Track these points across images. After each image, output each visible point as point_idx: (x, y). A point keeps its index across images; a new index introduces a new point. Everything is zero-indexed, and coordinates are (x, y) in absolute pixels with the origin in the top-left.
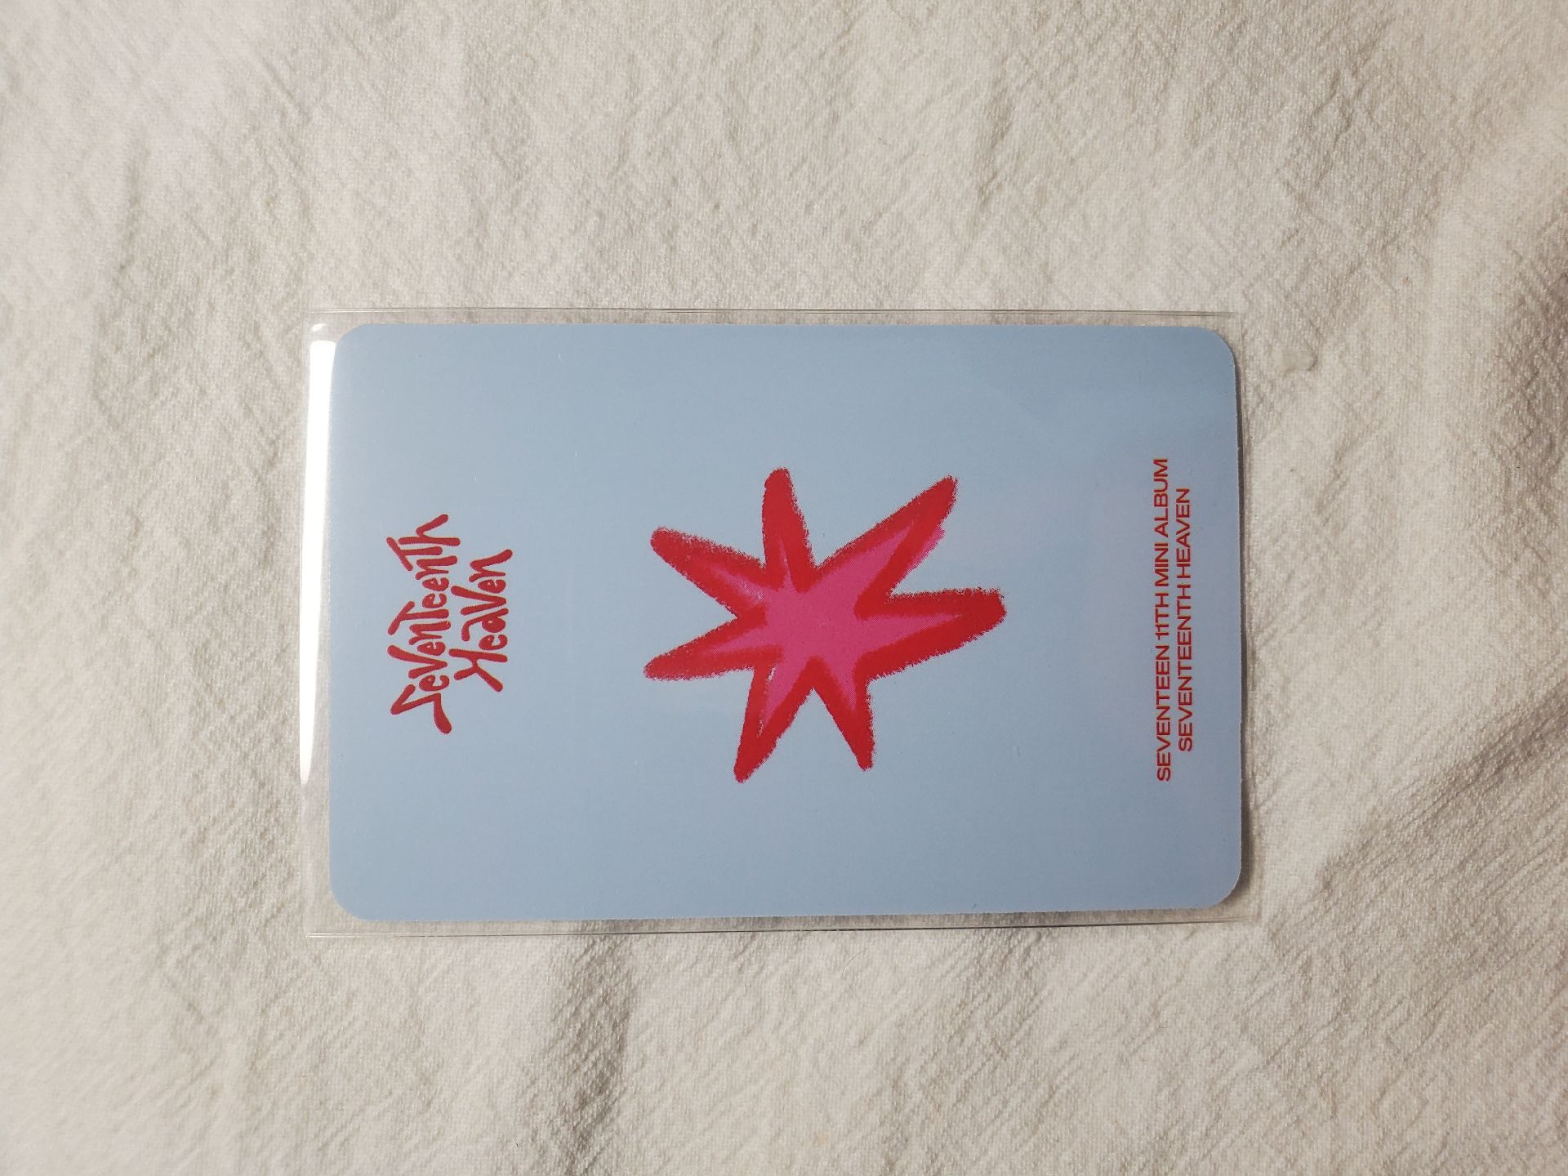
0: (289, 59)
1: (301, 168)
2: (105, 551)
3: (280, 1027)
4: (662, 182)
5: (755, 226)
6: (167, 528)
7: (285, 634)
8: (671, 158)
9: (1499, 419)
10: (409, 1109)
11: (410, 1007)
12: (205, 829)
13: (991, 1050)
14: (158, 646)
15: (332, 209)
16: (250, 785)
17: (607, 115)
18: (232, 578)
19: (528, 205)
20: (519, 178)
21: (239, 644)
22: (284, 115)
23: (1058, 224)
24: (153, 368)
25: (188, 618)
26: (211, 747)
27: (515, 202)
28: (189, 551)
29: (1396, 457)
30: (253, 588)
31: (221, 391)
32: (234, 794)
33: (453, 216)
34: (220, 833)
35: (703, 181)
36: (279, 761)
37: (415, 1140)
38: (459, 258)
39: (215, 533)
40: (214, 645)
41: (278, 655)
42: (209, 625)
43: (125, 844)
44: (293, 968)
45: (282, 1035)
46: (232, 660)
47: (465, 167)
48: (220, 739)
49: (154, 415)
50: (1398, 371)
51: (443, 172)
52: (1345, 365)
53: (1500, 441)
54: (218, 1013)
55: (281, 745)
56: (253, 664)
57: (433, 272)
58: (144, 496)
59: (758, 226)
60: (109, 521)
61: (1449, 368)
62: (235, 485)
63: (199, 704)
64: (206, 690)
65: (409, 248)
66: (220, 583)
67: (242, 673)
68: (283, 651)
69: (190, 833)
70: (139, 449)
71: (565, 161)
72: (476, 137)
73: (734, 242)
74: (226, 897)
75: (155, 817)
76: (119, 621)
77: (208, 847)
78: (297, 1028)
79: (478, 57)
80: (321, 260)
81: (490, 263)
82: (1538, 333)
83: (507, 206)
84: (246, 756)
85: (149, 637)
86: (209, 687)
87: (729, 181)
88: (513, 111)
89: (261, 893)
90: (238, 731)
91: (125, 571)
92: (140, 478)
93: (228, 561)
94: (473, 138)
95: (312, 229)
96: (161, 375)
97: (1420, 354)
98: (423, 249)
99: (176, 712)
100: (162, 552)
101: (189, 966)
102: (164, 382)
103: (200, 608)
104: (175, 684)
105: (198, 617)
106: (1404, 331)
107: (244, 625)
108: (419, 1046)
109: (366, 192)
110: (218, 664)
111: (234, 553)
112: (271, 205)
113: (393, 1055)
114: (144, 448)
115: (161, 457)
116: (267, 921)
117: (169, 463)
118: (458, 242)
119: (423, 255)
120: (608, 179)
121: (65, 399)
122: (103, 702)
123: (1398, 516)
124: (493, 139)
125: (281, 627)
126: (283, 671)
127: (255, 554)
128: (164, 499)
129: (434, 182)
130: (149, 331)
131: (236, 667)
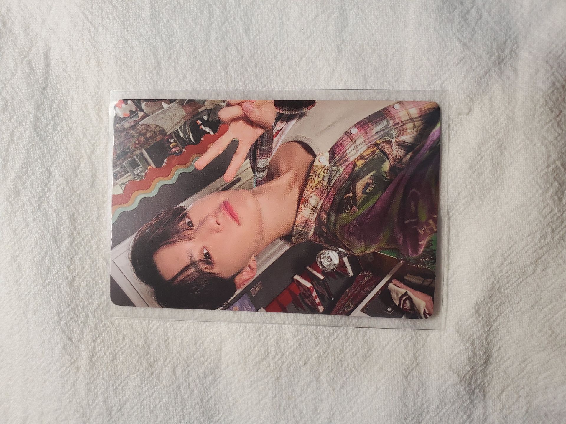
0: (90, 10)
1: (96, 48)
2: (39, 182)
3: (100, 347)
4: (222, 49)
5: (256, 64)
6: (60, 175)
7: (99, 210)
8: (225, 40)
9: (545, 131)
10: (145, 376)
11: (145, 340)
12: (74, 277)
13: (353, 369)
14: (58, 215)
15: (107, 62)
16: (89, 261)
17: (201, 25)
18: (82, 192)
19: (174, 58)
20: (171, 49)
21: (85, 214)
22: (90, 30)
23: (369, 59)
24: (54, 121)
27: (170, 57)
29: (503, 147)
30: (88, 195)
31: (76, 128)
32: (84, 265)
33: (149, 63)
34: (79, 278)
35: (237, 48)
36: (99, 254)
37: (147, 387)
38: (151, 78)
39: (76, 176)
40: (76, 214)
41: (97, 218)
42: (75, 207)
43: (47, 282)
44: (104, 326)
45: (101, 349)
46: (82, 219)
47: (152, 46)
48: (79, 246)
49: (55, 137)
50: (505, 113)
51: (145, 48)
52: (483, 111)
53: (545, 139)
54: (79, 341)
55: (99, 248)
56: (89, 221)
57: (142, 83)
58: (52, 164)
59: (258, 64)
60: (40, 172)
61: (525, 111)
62: (82, 160)
63: (72, 234)
65: (134, 75)
66: (78, 193)
67: (86, 224)
68: (99, 216)
69: (69, 279)
70: (50, 148)
71: (187, 42)
72: (155, 35)
73: (249, 70)
74: (81, 301)
75: (57, 273)
76: (44, 206)
77: (75, 284)
78: (106, 347)
79: (155, 6)
80: (105, 81)
81: (162, 80)
82: (561, 96)
83: (167, 59)
84: (87, 252)
85: (54, 212)
86: (75, 228)
87: (246, 48)
88: (168, 25)
89: (93, 300)
90: (85, 244)
91: (46, 189)
92: (50, 158)
94: (154, 35)
95: (102, 70)
96: (57, 123)
97: (514, 106)
98: (138, 75)
99: (64, 237)
100: (58, 183)
101: (68, 325)
102: (58, 126)
103: (71, 202)
104: (63, 227)
106: (507, 97)
107: (86, 207)
108: (148, 354)
109: (118, 56)
110: (78, 221)
111: (82, 183)
112: (88, 63)
113: (139, 356)
114: (51, 148)
115: (57, 151)
116: (95, 309)
117: (60, 153)
118: (151, 72)
119: (139, 77)
120: (203, 48)
121: (25, 132)
122: (39, 233)
123: (504, 170)
124: (161, 35)
125: (98, 208)
126: (99, 223)
127: (89, 183)
128: (58, 165)
129: (142, 51)
130: (53, 109)
131: (84, 222)
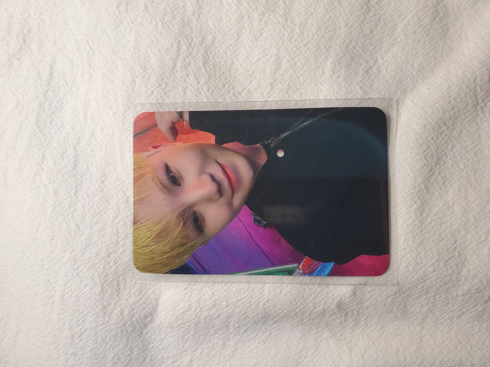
25: (54, 182)
26: (57, 215)
28: (56, 164)
64: (57, 201)
93: (65, 168)
105: (56, 182)
